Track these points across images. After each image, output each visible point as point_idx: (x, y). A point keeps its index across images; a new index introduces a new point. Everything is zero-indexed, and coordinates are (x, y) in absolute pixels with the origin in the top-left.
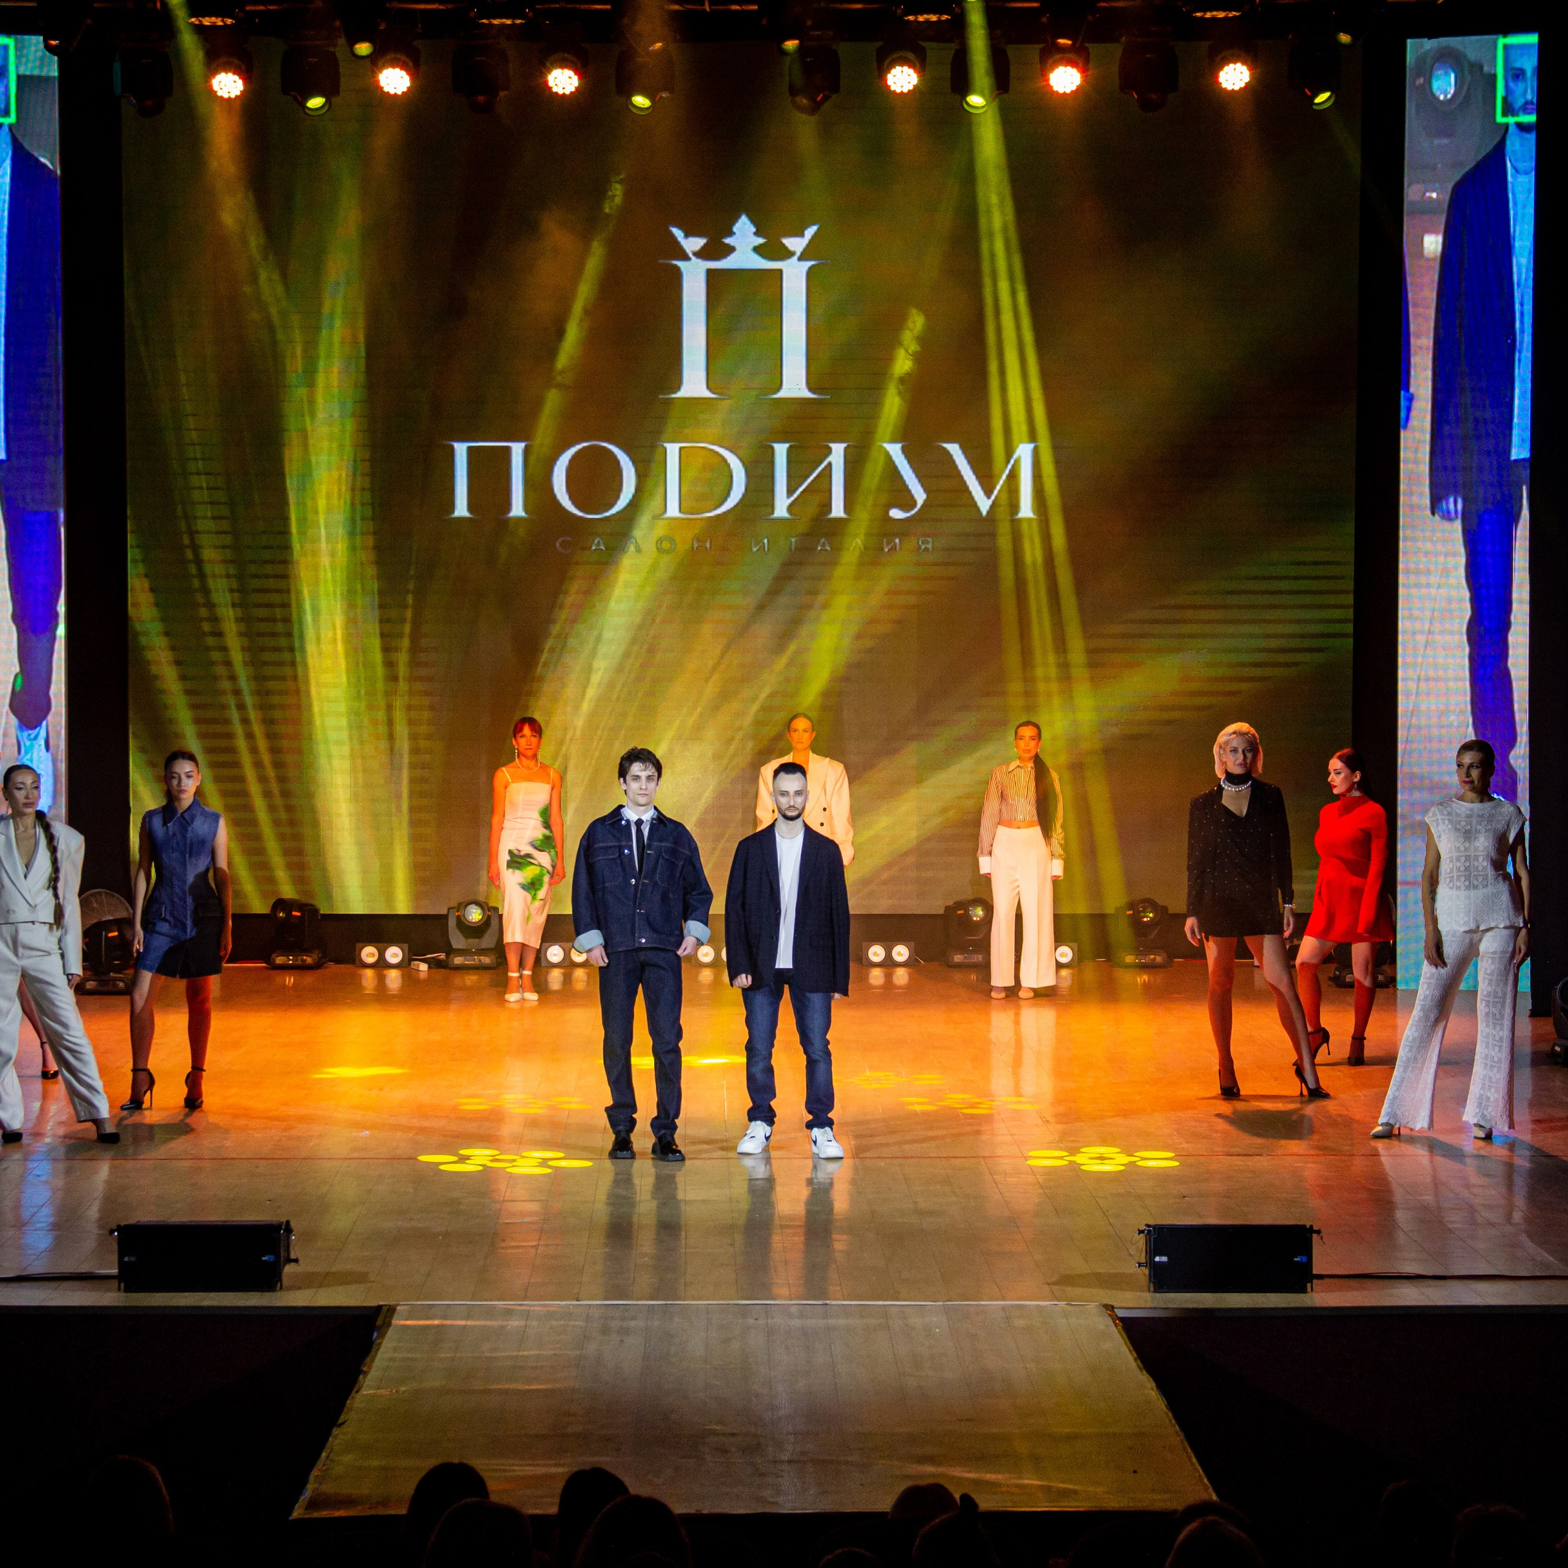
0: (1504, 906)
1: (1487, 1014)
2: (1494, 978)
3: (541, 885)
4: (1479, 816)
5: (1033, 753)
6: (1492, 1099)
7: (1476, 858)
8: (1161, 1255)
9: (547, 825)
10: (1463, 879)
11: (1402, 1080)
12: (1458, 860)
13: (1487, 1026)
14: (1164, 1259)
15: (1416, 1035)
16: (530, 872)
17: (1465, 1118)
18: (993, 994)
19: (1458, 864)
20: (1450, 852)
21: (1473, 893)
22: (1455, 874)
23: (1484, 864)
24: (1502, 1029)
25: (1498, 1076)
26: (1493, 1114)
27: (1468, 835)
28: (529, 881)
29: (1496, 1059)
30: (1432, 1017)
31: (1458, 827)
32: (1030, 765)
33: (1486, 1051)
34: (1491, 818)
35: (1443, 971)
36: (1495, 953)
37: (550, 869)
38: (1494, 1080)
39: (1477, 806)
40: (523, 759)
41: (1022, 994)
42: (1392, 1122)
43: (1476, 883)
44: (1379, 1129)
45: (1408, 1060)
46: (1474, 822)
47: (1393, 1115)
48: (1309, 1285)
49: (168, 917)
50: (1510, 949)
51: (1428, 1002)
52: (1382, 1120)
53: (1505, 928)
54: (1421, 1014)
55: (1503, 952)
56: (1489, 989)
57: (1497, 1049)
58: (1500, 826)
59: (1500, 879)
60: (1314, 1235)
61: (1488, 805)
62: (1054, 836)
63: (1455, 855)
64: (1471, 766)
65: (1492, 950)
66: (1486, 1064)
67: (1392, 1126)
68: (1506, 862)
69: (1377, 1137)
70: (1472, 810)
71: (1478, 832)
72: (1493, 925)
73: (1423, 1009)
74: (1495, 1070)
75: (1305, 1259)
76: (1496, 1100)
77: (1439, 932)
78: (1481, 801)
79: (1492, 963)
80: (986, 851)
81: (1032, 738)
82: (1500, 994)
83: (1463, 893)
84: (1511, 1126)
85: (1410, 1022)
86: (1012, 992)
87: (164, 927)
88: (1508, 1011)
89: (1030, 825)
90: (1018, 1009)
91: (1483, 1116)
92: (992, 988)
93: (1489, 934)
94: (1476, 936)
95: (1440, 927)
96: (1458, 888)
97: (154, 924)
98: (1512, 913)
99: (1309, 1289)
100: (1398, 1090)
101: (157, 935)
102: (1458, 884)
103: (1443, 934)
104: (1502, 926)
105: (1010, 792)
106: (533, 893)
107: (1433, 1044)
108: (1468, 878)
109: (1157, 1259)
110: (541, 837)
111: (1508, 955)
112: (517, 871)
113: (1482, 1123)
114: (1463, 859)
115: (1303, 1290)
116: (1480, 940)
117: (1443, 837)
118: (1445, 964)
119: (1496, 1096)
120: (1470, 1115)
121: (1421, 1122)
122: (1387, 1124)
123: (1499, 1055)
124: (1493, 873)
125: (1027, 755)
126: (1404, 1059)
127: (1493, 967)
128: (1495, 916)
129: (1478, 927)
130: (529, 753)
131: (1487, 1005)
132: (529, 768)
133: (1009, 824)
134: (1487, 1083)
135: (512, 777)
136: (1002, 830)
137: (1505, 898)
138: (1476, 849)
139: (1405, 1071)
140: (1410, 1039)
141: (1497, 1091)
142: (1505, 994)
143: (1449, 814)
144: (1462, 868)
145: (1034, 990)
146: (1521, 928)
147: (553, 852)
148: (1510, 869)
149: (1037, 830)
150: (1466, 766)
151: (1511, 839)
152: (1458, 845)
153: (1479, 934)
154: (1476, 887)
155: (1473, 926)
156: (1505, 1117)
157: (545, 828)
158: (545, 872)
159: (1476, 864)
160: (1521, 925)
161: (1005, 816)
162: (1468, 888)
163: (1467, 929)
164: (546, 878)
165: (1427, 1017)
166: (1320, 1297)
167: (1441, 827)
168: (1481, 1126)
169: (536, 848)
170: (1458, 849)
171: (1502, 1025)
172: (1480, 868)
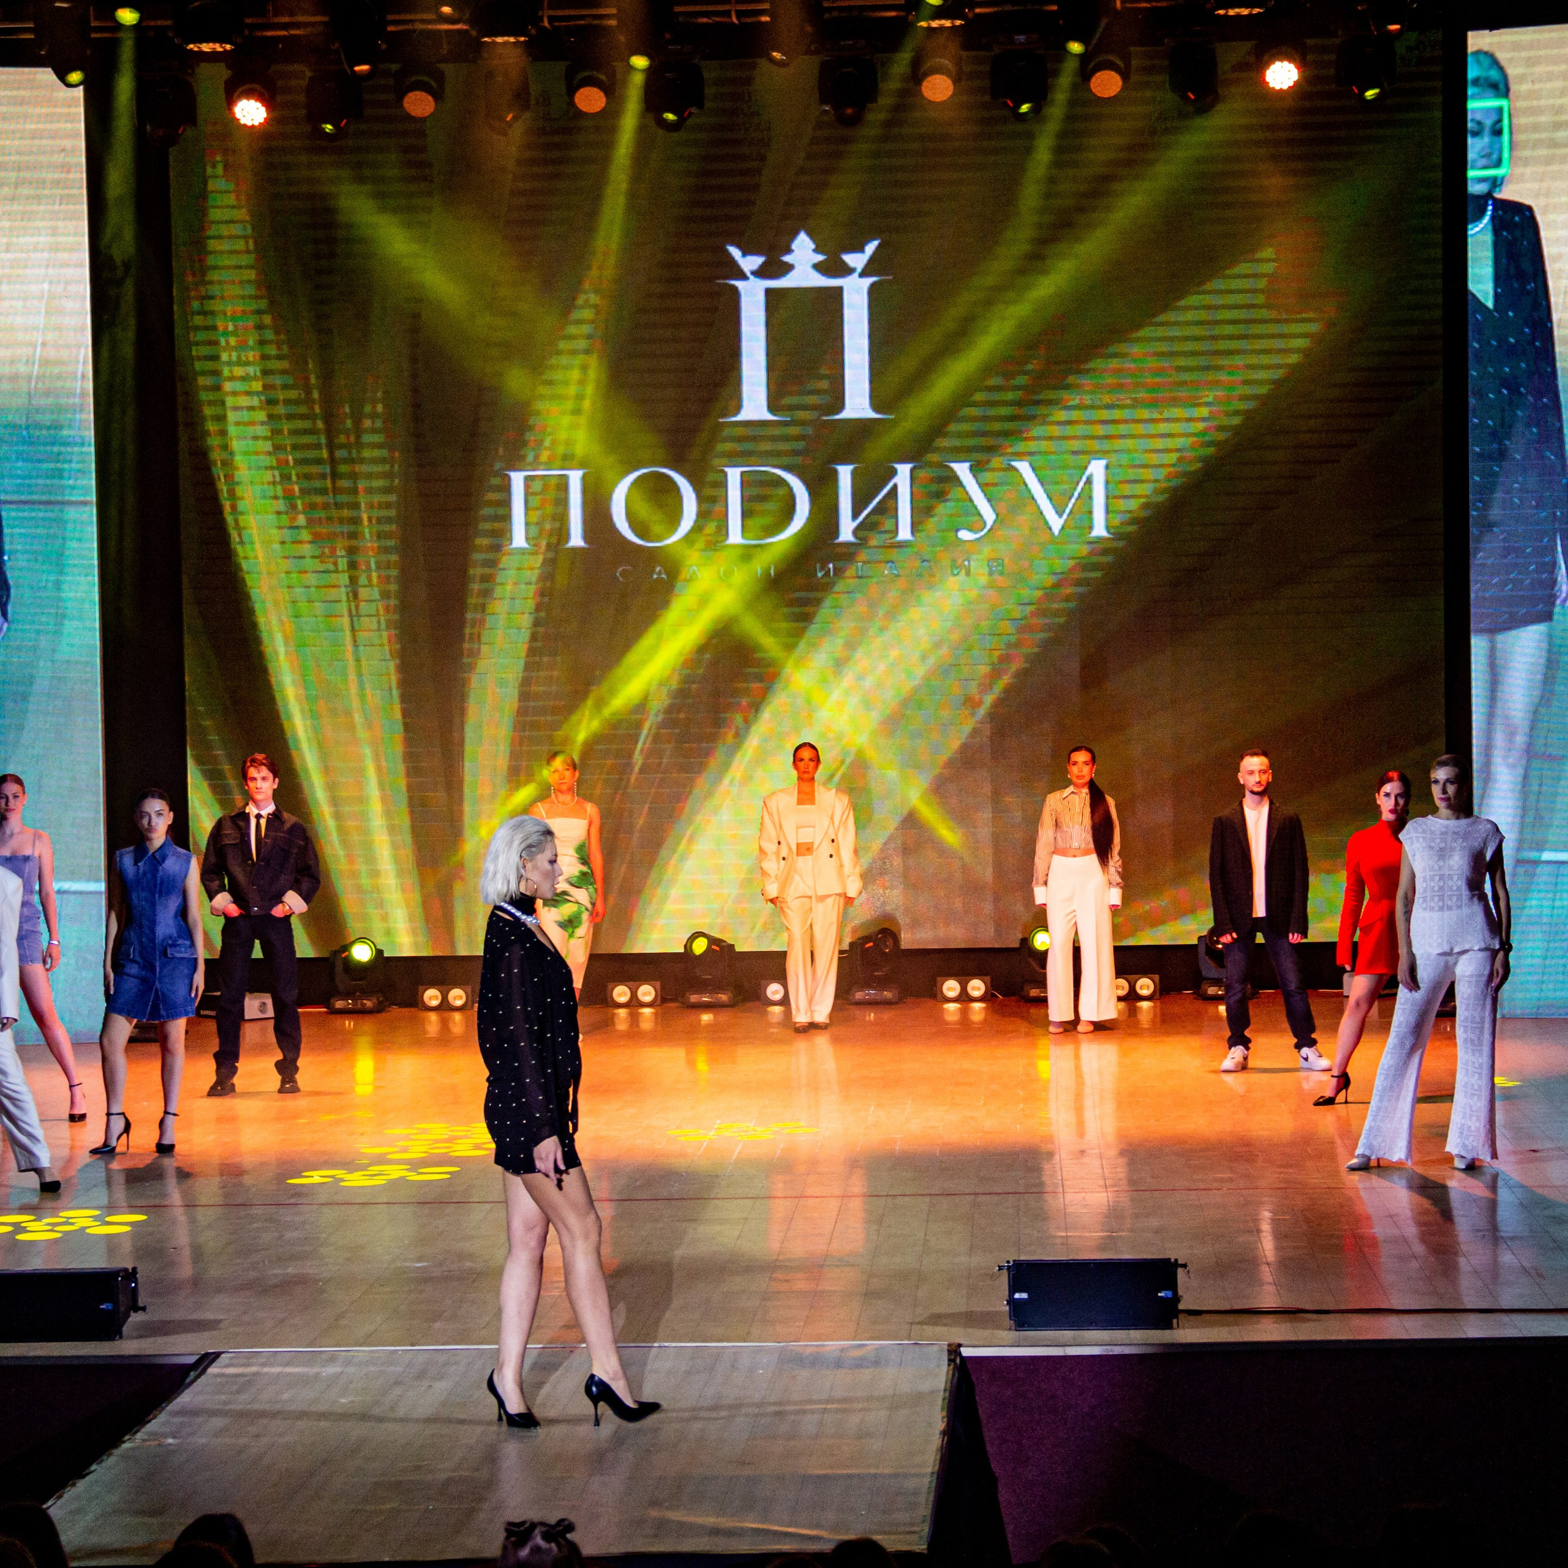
0: (1479, 927)
1: (1466, 1040)
2: (1471, 1002)
3: (580, 923)
4: (1454, 833)
5: (1087, 779)
6: (1473, 1129)
7: (1450, 877)
8: (1020, 1291)
9: (585, 861)
10: (1436, 899)
11: (1379, 1109)
12: (1432, 878)
13: (1466, 1052)
14: (1024, 1296)
15: (1391, 1062)
16: (567, 910)
17: (1447, 1149)
18: (1052, 1029)
19: (1432, 884)
20: (1424, 870)
21: (1447, 914)
22: (1429, 894)
23: (1459, 884)
24: (1481, 1055)
25: (1479, 1104)
26: (1475, 1144)
27: (1442, 854)
28: (566, 918)
29: (1476, 1087)
30: (1408, 1046)
31: (1433, 844)
32: (1085, 790)
33: (1466, 1079)
34: (1466, 836)
35: (1418, 995)
36: (1471, 976)
37: (589, 906)
38: (1474, 1108)
39: (1453, 823)
40: (560, 795)
41: (1080, 1028)
42: (1367, 1153)
43: (1449, 903)
44: (1354, 1161)
45: (1384, 1089)
46: (1449, 839)
47: (1370, 1147)
48: (1175, 1321)
49: (138, 959)
50: (1487, 972)
51: (1404, 1029)
52: (1359, 1151)
53: (1480, 950)
54: (1396, 1041)
55: (1481, 975)
56: (1466, 1014)
57: (1477, 1076)
58: (1477, 844)
59: (1475, 899)
60: (1180, 1271)
61: (1464, 822)
62: (1111, 863)
63: (1428, 874)
64: (1447, 781)
65: (1468, 973)
66: (1466, 1092)
67: (1369, 1159)
68: (1484, 882)
69: (1353, 1169)
70: (1447, 827)
71: (1453, 849)
72: (1467, 947)
73: (1396, 1036)
74: (1475, 1098)
75: (1169, 1294)
76: (1478, 1129)
77: (1413, 955)
78: (1458, 818)
79: (1469, 987)
80: (1041, 881)
81: (1086, 763)
82: (1478, 1019)
83: (1436, 915)
84: (1494, 1155)
85: (1386, 1049)
86: (1071, 1027)
87: (133, 969)
88: (1487, 1036)
89: (1086, 853)
90: (1077, 1043)
91: (1465, 1146)
92: (1050, 1023)
93: (1464, 957)
94: (1451, 959)
95: (1414, 951)
96: (1432, 909)
97: (123, 966)
98: (1487, 934)
99: (1175, 1325)
100: (1374, 1120)
101: (126, 977)
102: (1432, 904)
103: (1418, 957)
104: (1476, 948)
105: (1065, 819)
106: (570, 930)
107: (1409, 1072)
108: (1441, 898)
109: (1017, 1296)
110: (577, 874)
111: (1485, 979)
112: (553, 909)
113: (1463, 1154)
114: (1437, 878)
115: (1170, 1327)
116: (1455, 964)
117: (1418, 856)
118: (1418, 988)
119: (1477, 1124)
120: (1452, 1146)
121: (1398, 1152)
122: (1363, 1156)
123: (1479, 1082)
124: (1468, 893)
125: (1081, 781)
126: (1380, 1088)
127: (1469, 991)
128: (1470, 938)
129: (1452, 950)
130: (564, 787)
131: (1465, 1031)
132: (564, 804)
133: (1064, 852)
134: (1468, 1110)
135: (546, 813)
136: (1056, 858)
137: (1480, 919)
138: (1450, 868)
139: (1381, 1100)
140: (1386, 1067)
141: (1478, 1120)
142: (1483, 1019)
143: (1424, 831)
144: (1436, 888)
145: (1093, 1023)
146: (1497, 952)
147: (591, 889)
148: (1488, 887)
149: (1093, 858)
150: (1442, 782)
151: (1488, 855)
152: (1431, 863)
153: (1455, 956)
154: (1450, 908)
155: (1446, 948)
156: (1487, 1146)
157: (583, 864)
158: (583, 909)
159: (1450, 883)
160: (1497, 947)
161: (1060, 844)
162: (1441, 909)
163: (1440, 951)
164: (585, 916)
165: (1402, 1044)
166: (1187, 1334)
167: (1416, 845)
168: (1463, 1157)
169: (572, 885)
170: (1432, 869)
171: (1481, 1051)
172: (1455, 888)
